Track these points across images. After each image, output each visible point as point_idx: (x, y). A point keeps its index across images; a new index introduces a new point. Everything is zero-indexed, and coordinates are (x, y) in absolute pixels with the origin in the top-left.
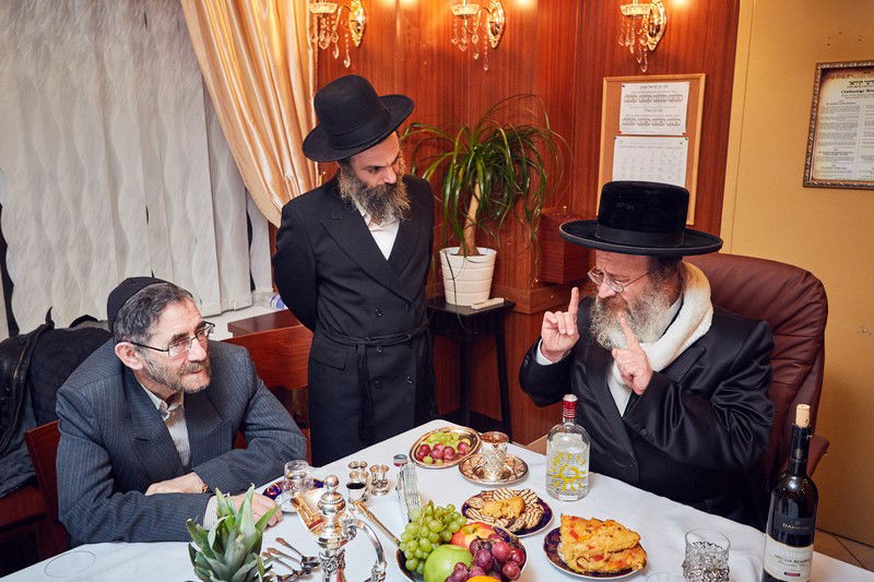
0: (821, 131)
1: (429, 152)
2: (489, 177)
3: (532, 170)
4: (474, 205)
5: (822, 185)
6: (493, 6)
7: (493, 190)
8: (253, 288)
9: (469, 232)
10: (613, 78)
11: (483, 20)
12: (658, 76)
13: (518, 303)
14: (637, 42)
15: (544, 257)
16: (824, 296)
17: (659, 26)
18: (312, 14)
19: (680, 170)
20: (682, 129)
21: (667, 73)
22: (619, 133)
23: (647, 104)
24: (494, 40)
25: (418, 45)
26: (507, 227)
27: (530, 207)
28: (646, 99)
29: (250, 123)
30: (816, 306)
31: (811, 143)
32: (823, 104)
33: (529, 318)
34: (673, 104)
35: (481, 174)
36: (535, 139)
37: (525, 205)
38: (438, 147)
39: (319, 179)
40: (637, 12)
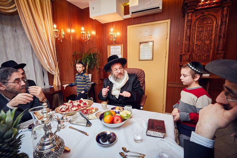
0: (140, 52)
2: (89, 61)
3: (97, 60)
4: (87, 66)
5: (141, 60)
6: (88, 33)
7: (91, 63)
8: (45, 85)
10: (109, 45)
11: (87, 35)
13: (96, 83)
14: (112, 39)
15: (100, 74)
17: (115, 37)
18: (54, 31)
20: (120, 53)
21: (117, 44)
24: (89, 39)
25: (75, 39)
26: (93, 69)
27: (97, 66)
28: (114, 48)
29: (41, 51)
30: (143, 75)
31: (139, 54)
32: (140, 48)
33: (98, 85)
34: (119, 49)
35: (88, 61)
36: (97, 55)
39: (57, 63)
40: (112, 34)
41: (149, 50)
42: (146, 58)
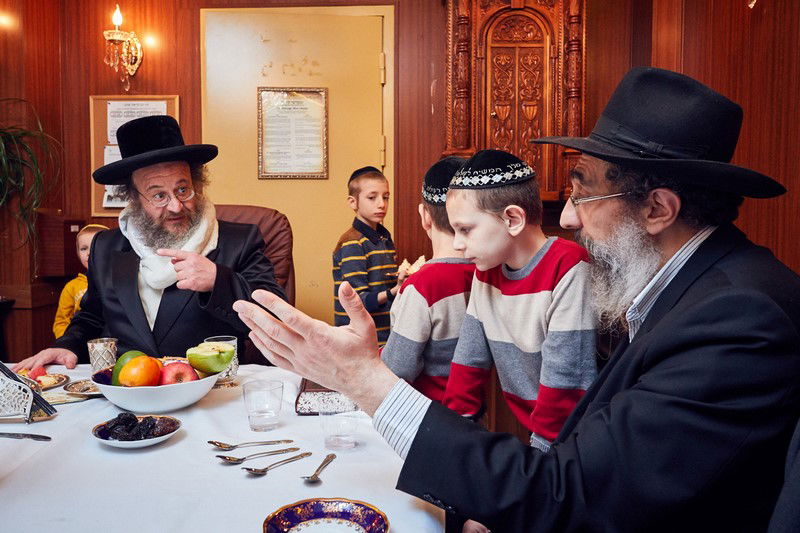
0: (267, 137)
5: (272, 178)
10: (99, 97)
12: (140, 96)
14: (120, 65)
16: (289, 226)
17: (136, 57)
22: (108, 142)
28: (129, 114)
30: (284, 233)
31: (260, 144)
33: (31, 312)
36: (27, 139)
37: (21, 203)
40: (117, 37)
41: (307, 131)
42: (295, 168)
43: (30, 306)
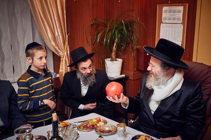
1: (100, 28)
3: (134, 34)
4: (115, 44)
7: (122, 39)
9: (113, 54)
10: (160, 5)
12: (174, 4)
13: (130, 77)
15: (138, 62)
19: (180, 34)
20: (181, 21)
21: (177, 4)
22: (162, 23)
23: (171, 13)
27: (133, 46)
28: (170, 12)
29: (43, 18)
33: (133, 81)
34: (178, 13)
35: (117, 35)
36: (134, 24)
37: (131, 45)
38: (105, 26)
39: (67, 36)
43: (133, 79)
